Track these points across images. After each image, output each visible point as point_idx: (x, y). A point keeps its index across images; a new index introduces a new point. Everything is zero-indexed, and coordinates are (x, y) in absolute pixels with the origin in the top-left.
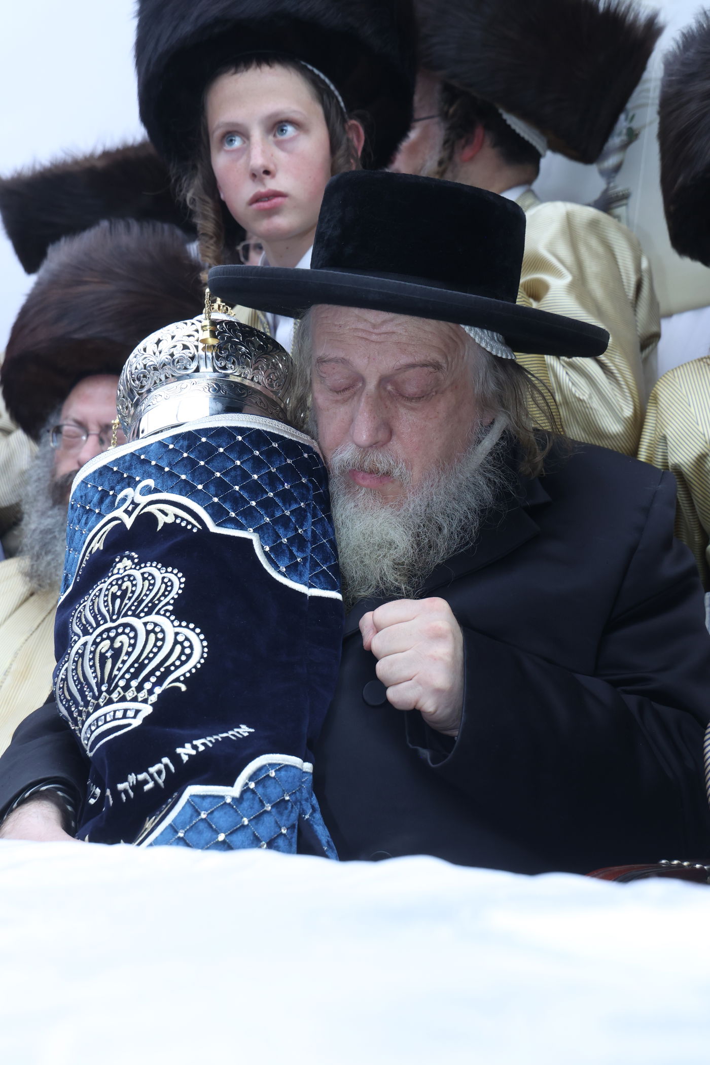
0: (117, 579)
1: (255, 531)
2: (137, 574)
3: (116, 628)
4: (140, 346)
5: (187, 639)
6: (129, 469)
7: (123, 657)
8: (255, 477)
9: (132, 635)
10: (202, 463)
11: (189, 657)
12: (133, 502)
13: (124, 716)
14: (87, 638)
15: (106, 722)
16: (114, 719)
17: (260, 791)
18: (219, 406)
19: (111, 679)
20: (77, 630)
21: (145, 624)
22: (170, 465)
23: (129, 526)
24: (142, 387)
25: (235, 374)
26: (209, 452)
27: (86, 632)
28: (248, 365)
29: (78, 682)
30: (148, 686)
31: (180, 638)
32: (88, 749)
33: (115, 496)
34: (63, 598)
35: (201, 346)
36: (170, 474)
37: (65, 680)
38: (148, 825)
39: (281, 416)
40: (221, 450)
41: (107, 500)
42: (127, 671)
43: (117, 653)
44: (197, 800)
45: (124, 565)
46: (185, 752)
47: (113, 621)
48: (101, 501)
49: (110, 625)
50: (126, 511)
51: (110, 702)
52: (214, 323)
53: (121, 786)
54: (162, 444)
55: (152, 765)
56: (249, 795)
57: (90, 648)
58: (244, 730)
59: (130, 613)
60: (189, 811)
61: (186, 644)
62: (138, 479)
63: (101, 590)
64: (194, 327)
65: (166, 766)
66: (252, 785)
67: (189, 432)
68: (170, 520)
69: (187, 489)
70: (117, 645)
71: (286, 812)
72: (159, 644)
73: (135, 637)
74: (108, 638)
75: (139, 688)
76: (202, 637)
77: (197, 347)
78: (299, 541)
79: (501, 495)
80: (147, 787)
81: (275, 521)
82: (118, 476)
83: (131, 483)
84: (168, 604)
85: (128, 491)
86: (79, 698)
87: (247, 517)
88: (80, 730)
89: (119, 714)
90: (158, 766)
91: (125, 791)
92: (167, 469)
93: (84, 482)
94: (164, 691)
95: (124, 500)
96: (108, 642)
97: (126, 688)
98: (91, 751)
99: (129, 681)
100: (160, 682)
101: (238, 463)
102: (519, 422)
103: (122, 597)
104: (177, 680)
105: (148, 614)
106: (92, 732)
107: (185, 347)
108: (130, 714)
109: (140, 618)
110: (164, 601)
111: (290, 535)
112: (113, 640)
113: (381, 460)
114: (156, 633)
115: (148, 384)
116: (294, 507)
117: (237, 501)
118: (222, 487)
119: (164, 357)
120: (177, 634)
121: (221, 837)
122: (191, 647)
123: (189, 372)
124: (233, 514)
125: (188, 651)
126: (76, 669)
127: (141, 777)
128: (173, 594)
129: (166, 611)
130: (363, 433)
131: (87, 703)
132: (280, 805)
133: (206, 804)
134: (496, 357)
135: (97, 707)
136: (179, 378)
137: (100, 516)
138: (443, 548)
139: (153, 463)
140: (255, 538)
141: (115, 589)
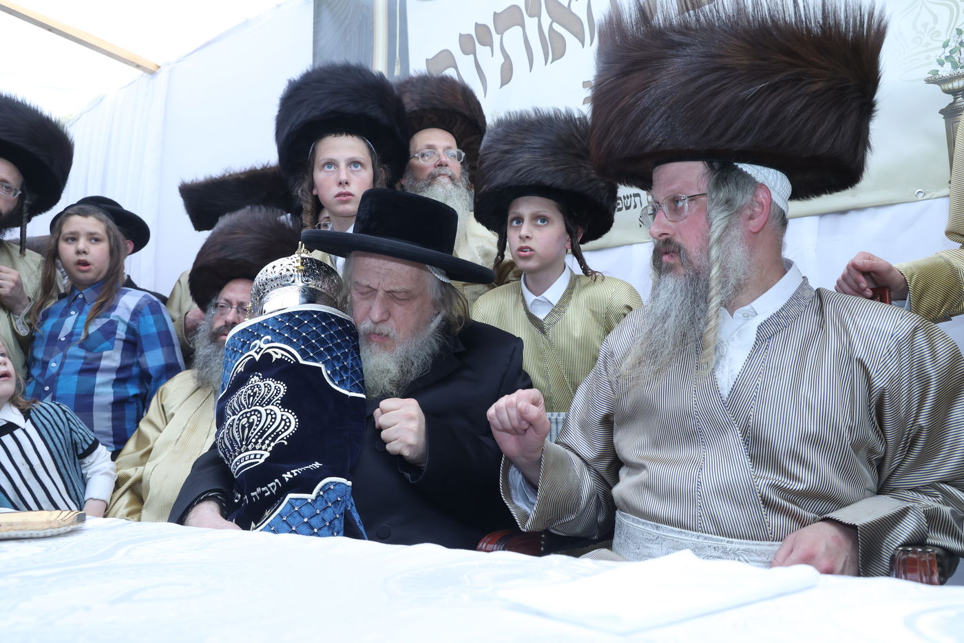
0: (251, 387)
1: (323, 363)
2: (262, 384)
3: (251, 412)
4: (264, 269)
5: (288, 418)
6: (258, 330)
7: (254, 427)
8: (323, 336)
9: (259, 415)
10: (296, 328)
11: (289, 427)
12: (259, 347)
13: (255, 458)
14: (235, 417)
15: (245, 460)
16: (250, 459)
17: (326, 496)
18: (305, 300)
19: (248, 438)
20: (229, 412)
21: (266, 410)
22: (279, 329)
23: (257, 359)
24: (265, 289)
25: (312, 284)
26: (299, 323)
27: (234, 414)
28: (319, 280)
29: (230, 439)
30: (267, 442)
31: (284, 417)
32: (235, 474)
33: (250, 344)
34: (221, 396)
35: (296, 270)
36: (279, 333)
37: (223, 438)
38: (267, 514)
39: (335, 305)
40: (306, 322)
41: (245, 346)
42: (257, 434)
43: (251, 425)
44: (293, 501)
45: (255, 379)
46: (287, 476)
47: (249, 408)
48: (242, 347)
49: (247, 410)
50: (256, 352)
51: (247, 450)
52: (303, 259)
53: (252, 494)
54: (275, 318)
55: (269, 483)
56: (320, 498)
57: (236, 422)
58: (317, 465)
59: (258, 404)
60: (289, 506)
61: (287, 420)
62: (262, 335)
63: (242, 392)
64: (293, 260)
65: (277, 483)
66: (321, 493)
67: (289, 313)
68: (279, 357)
69: (288, 341)
70: (251, 420)
71: (339, 507)
72: (273, 420)
73: (261, 417)
74: (246, 417)
75: (263, 443)
76: (295, 417)
77: (294, 270)
78: (344, 368)
79: (443, 347)
80: (266, 494)
81: (333, 358)
82: (252, 334)
83: (259, 337)
84: (278, 400)
85: (257, 342)
86: (230, 448)
87: (319, 356)
88: (231, 465)
89: (252, 457)
90: (272, 484)
91: (255, 496)
92: (278, 331)
93: (233, 337)
94: (275, 445)
95: (255, 346)
96: (246, 419)
97: (256, 443)
98: (236, 475)
99: (257, 440)
100: (274, 440)
101: (314, 328)
102: (451, 313)
103: (254, 396)
104: (283, 439)
105: (267, 405)
106: (237, 466)
107: (288, 270)
108: (258, 456)
109: (263, 407)
110: (276, 398)
111: (341, 365)
112: (248, 418)
113: (384, 328)
114: (272, 415)
115: (268, 288)
116: (343, 351)
117: (313, 348)
118: (306, 340)
119: (277, 275)
120: (282, 415)
121: (306, 520)
122: (290, 422)
123: (289, 282)
124: (312, 355)
125: (288, 424)
126: (229, 433)
127: (263, 489)
128: (281, 395)
129: (277, 403)
130: (376, 314)
131: (234, 451)
132: (336, 503)
133: (298, 503)
134: (442, 281)
135: (240, 453)
136: (283, 286)
137: (242, 354)
138: (414, 373)
139: (270, 328)
140: (322, 367)
141: (250, 392)
